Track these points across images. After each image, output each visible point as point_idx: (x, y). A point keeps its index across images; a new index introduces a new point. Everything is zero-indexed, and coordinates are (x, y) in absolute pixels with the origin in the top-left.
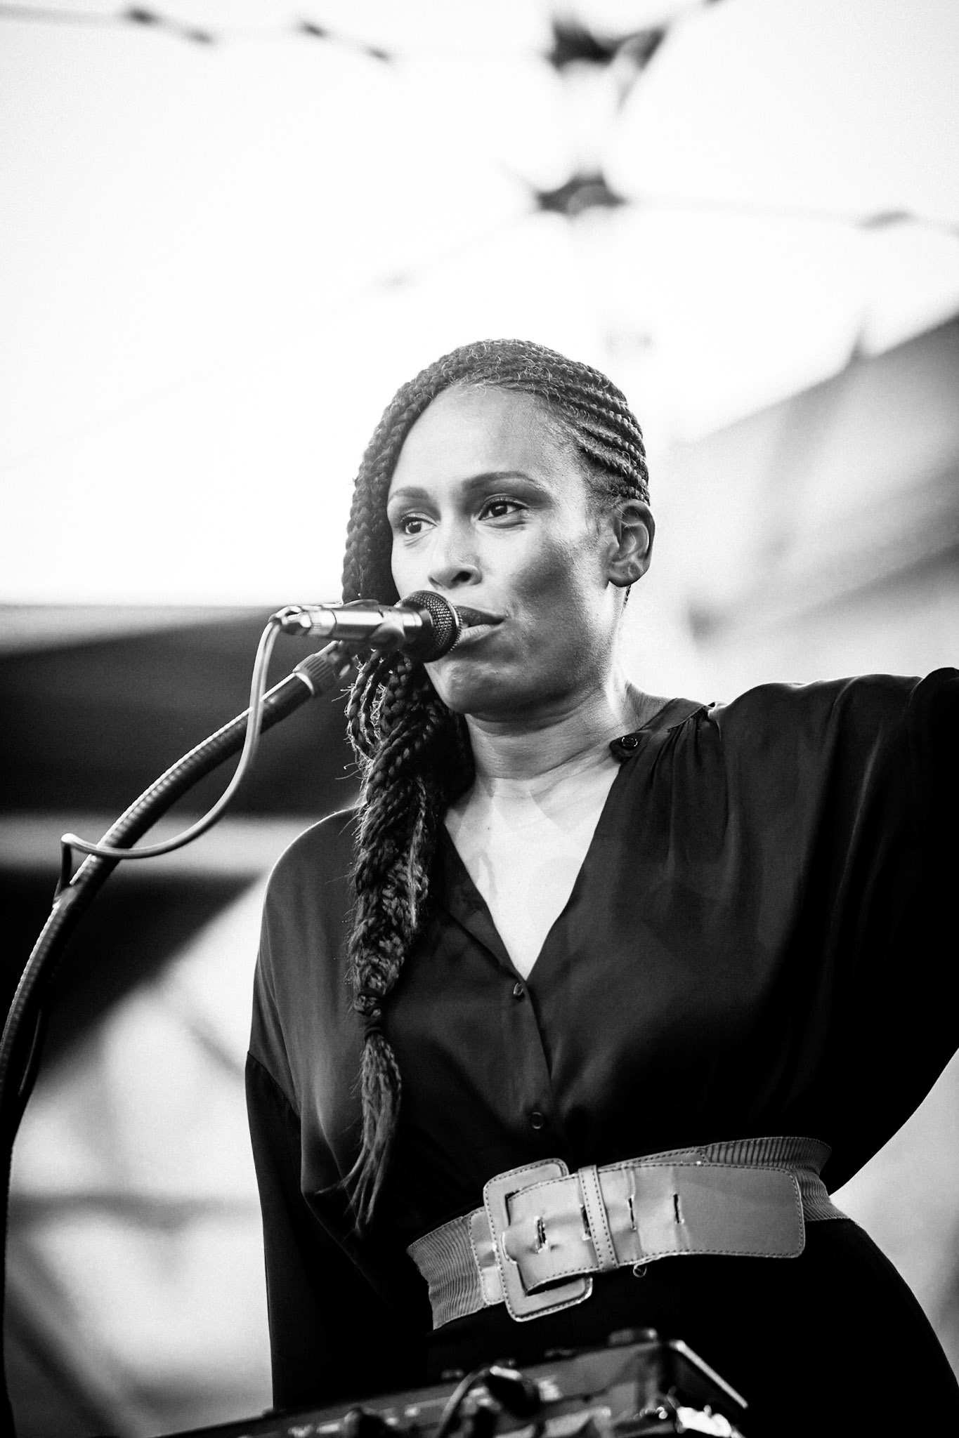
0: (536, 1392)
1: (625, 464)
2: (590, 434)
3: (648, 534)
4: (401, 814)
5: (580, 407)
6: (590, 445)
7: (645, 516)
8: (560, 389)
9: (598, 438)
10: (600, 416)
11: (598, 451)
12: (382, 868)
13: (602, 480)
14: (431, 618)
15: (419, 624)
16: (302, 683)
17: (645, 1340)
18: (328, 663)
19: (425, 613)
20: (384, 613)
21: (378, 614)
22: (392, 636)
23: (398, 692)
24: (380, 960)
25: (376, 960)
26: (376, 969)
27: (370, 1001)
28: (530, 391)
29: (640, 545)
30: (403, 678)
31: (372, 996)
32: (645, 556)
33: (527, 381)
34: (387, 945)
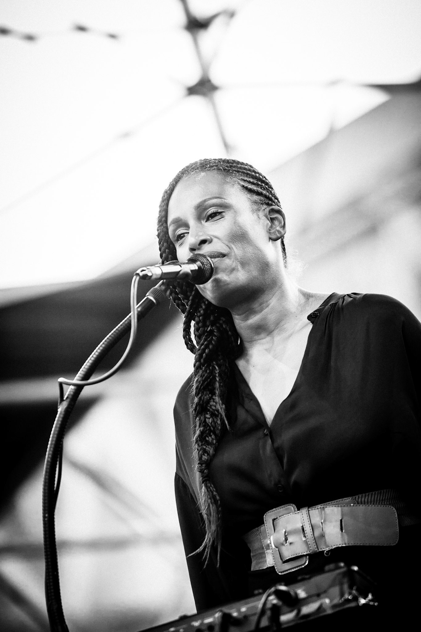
0: (296, 595)
1: (264, 192)
2: (245, 181)
3: (282, 218)
4: (209, 380)
5: (238, 172)
6: (246, 185)
7: (279, 212)
9: (250, 182)
10: (247, 174)
11: (250, 186)
12: (205, 405)
13: (256, 198)
14: (201, 265)
15: (197, 268)
16: (151, 300)
17: (340, 567)
18: (161, 290)
19: (199, 263)
20: (182, 266)
21: (179, 266)
22: (186, 275)
23: (200, 324)
24: (206, 447)
25: (205, 447)
26: (205, 451)
27: (203, 466)
28: (214, 169)
29: (280, 223)
30: (201, 318)
31: (203, 464)
32: (284, 227)
33: (212, 167)
34: (209, 439)
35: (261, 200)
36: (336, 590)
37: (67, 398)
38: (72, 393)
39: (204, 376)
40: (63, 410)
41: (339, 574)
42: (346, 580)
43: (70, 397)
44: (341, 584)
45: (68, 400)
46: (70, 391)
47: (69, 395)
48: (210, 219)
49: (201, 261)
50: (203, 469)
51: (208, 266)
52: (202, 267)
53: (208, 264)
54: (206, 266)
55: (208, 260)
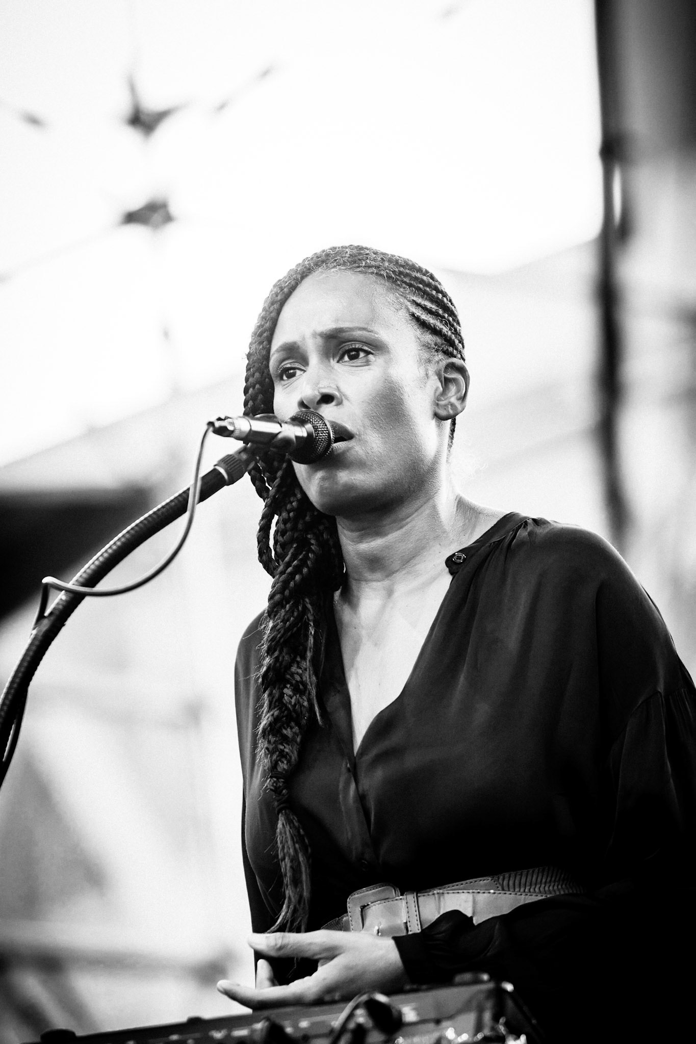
0: (400, 1014)
1: (445, 330)
2: (418, 305)
3: (464, 383)
4: (295, 629)
5: (410, 285)
6: (419, 312)
7: (462, 370)
8: (394, 272)
9: (424, 308)
10: (425, 292)
11: (424, 316)
12: (283, 670)
13: (429, 338)
14: (313, 431)
15: (305, 435)
16: (220, 473)
17: (481, 982)
18: (240, 460)
19: (309, 426)
20: (283, 425)
21: (279, 425)
22: (287, 442)
23: (289, 525)
24: (285, 747)
25: (282, 747)
26: (282, 755)
27: (279, 782)
28: (372, 273)
29: (458, 391)
30: (291, 514)
31: (281, 778)
32: (463, 398)
33: (369, 267)
34: (288, 732)
35: (436, 344)
36: (470, 1019)
37: (51, 614)
38: (61, 607)
39: (288, 620)
40: (41, 634)
41: (480, 992)
42: (489, 1004)
43: (57, 612)
44: (480, 1011)
45: (52, 618)
46: (58, 604)
47: (54, 609)
48: (346, 358)
49: (313, 424)
50: (280, 787)
51: (324, 434)
52: (314, 435)
53: (325, 432)
54: (321, 434)
55: (326, 425)
